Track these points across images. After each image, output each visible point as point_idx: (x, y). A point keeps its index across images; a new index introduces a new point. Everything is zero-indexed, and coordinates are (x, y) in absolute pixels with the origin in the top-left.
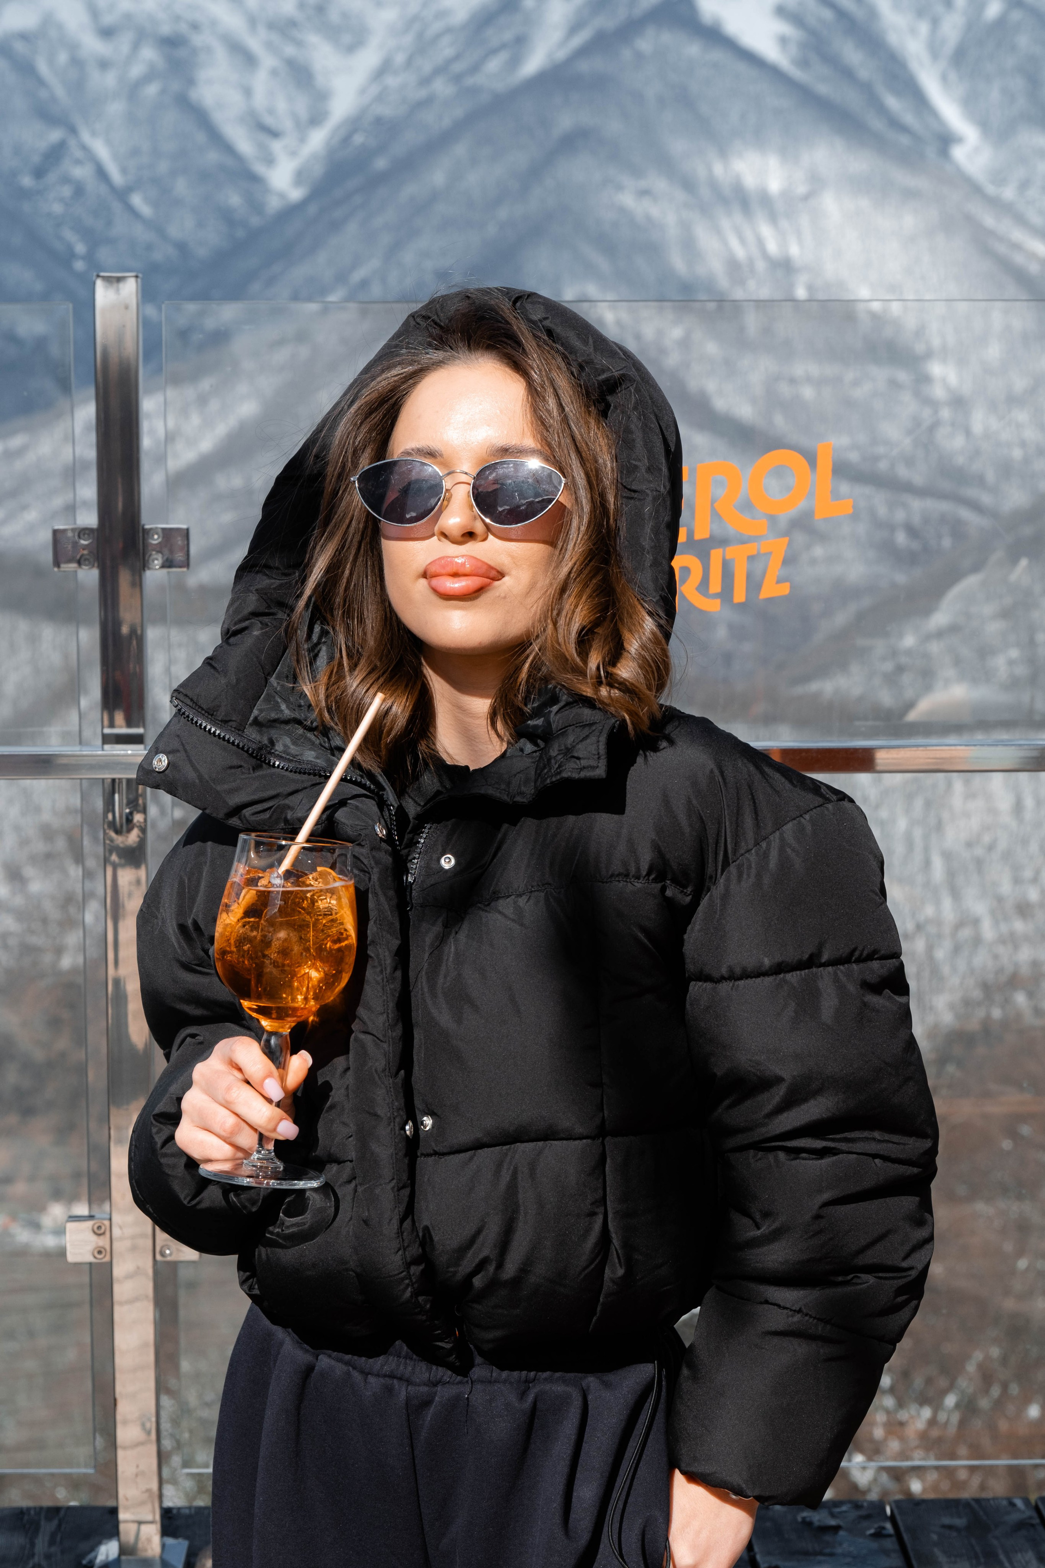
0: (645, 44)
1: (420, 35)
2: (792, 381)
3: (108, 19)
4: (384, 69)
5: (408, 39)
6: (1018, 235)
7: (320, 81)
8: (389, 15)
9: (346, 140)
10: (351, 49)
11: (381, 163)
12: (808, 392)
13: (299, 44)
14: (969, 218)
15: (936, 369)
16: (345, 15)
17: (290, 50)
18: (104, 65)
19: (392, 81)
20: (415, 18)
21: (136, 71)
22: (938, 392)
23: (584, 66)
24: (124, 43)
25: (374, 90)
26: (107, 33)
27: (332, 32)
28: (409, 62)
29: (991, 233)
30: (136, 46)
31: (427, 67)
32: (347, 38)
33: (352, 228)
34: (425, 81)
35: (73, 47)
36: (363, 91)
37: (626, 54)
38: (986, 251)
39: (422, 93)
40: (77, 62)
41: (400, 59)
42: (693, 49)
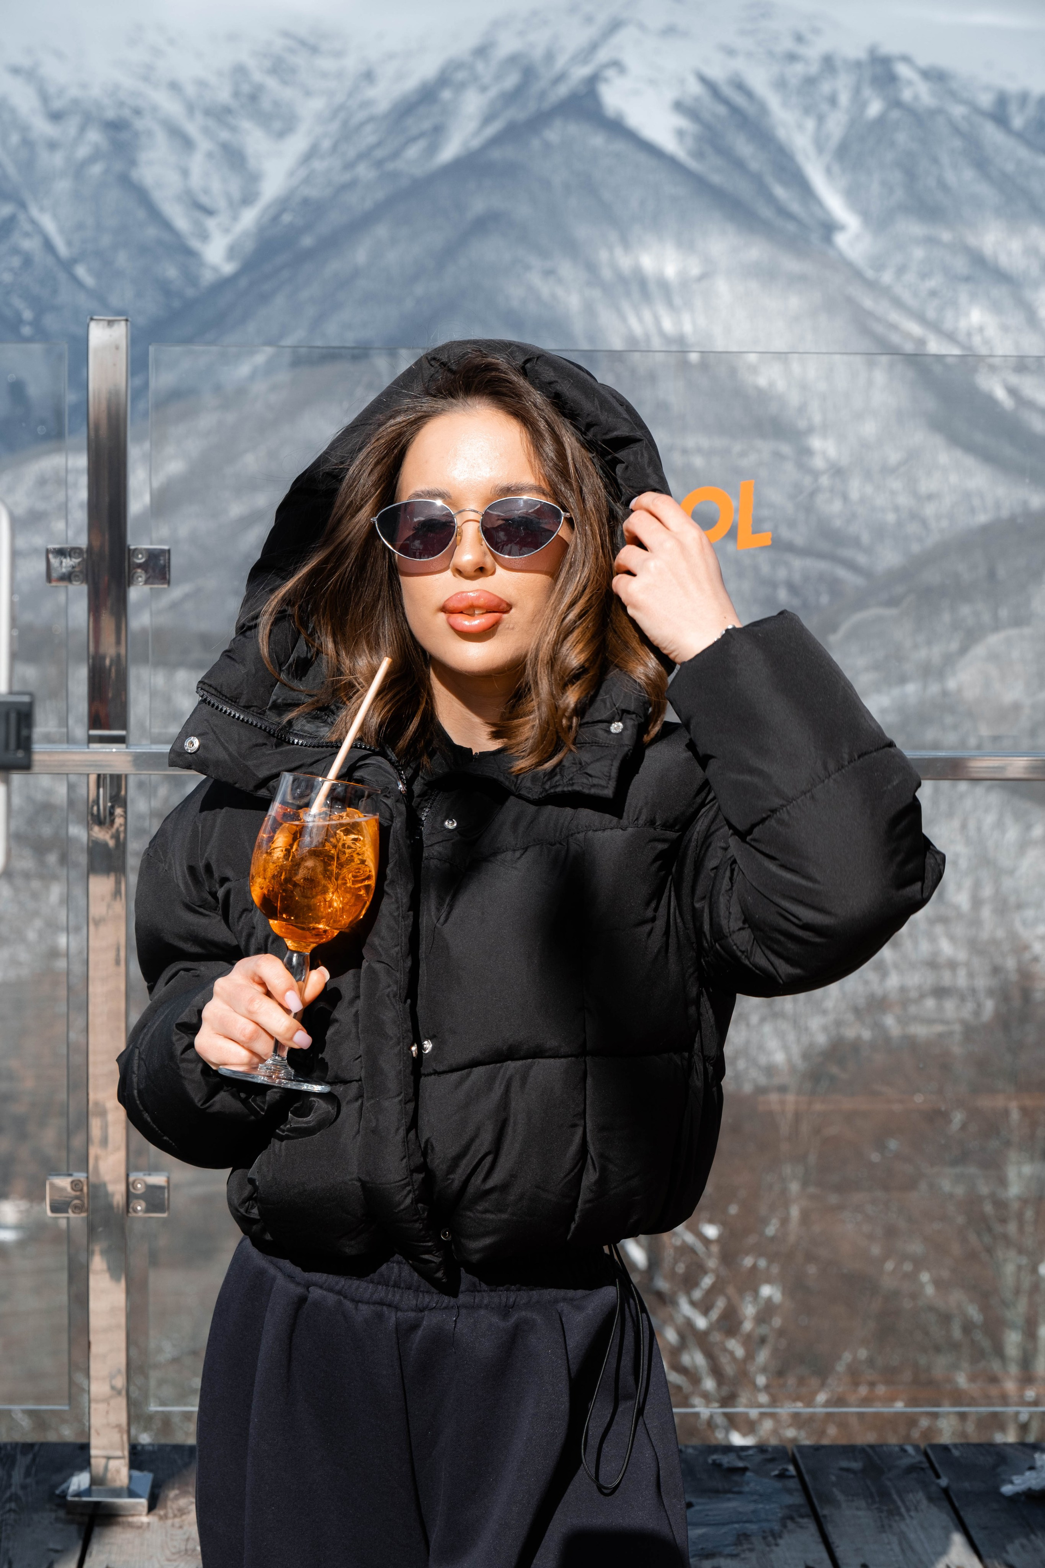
0: (553, 134)
1: (345, 123)
2: (685, 451)
3: (57, 104)
4: (311, 154)
5: (334, 127)
6: (894, 316)
7: (252, 163)
8: (317, 104)
9: (275, 219)
10: (282, 134)
11: (307, 241)
12: (698, 461)
13: (233, 129)
14: (850, 300)
15: (816, 443)
16: (276, 104)
17: (225, 135)
18: (53, 146)
19: (318, 165)
20: (341, 107)
21: (82, 152)
22: (818, 463)
23: (496, 154)
24: (72, 126)
25: (302, 173)
26: (56, 117)
27: (264, 119)
28: (335, 148)
29: (870, 314)
30: (82, 129)
31: (351, 152)
32: (277, 125)
33: (280, 301)
34: (349, 166)
35: (24, 129)
36: (291, 174)
37: (536, 143)
38: (865, 331)
39: (347, 177)
40: (27, 143)
41: (326, 144)
42: (598, 140)
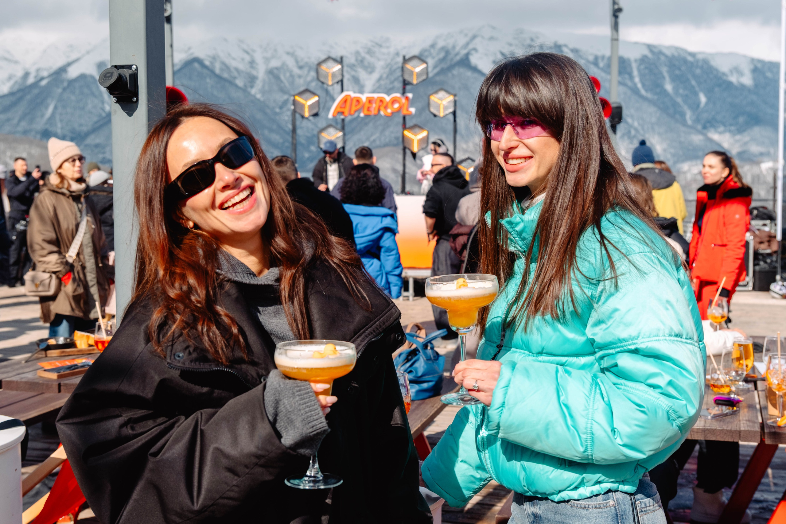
0: (455, 72)
1: (390, 69)
3: (301, 64)
4: (380, 79)
5: (387, 70)
7: (362, 82)
8: (381, 63)
10: (371, 73)
13: (356, 71)
16: (369, 63)
17: (353, 73)
18: (300, 77)
19: (382, 82)
20: (389, 64)
21: (309, 79)
23: (438, 78)
24: (305, 71)
25: (377, 85)
26: (301, 68)
27: (365, 68)
28: (387, 77)
30: (309, 71)
31: (392, 78)
32: (369, 70)
33: (371, 125)
34: (392, 82)
35: (291, 72)
36: (374, 85)
37: (450, 75)
39: (391, 86)
40: (292, 76)
41: (385, 76)
42: (469, 73)
